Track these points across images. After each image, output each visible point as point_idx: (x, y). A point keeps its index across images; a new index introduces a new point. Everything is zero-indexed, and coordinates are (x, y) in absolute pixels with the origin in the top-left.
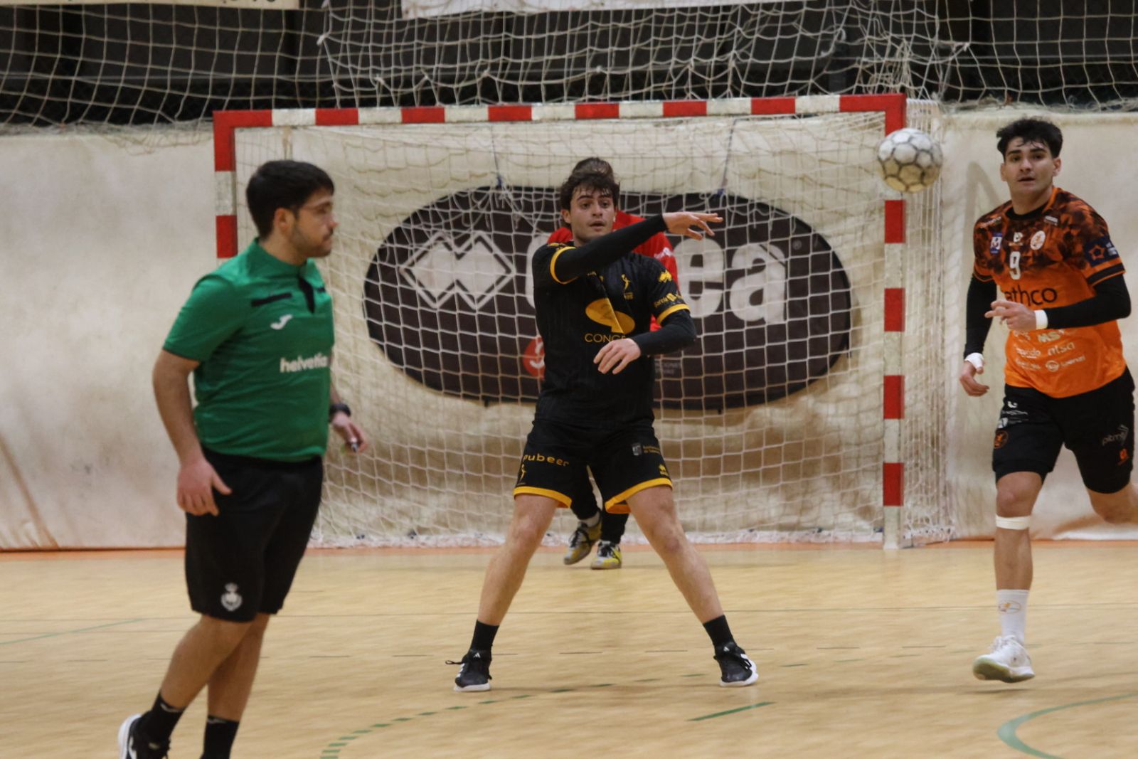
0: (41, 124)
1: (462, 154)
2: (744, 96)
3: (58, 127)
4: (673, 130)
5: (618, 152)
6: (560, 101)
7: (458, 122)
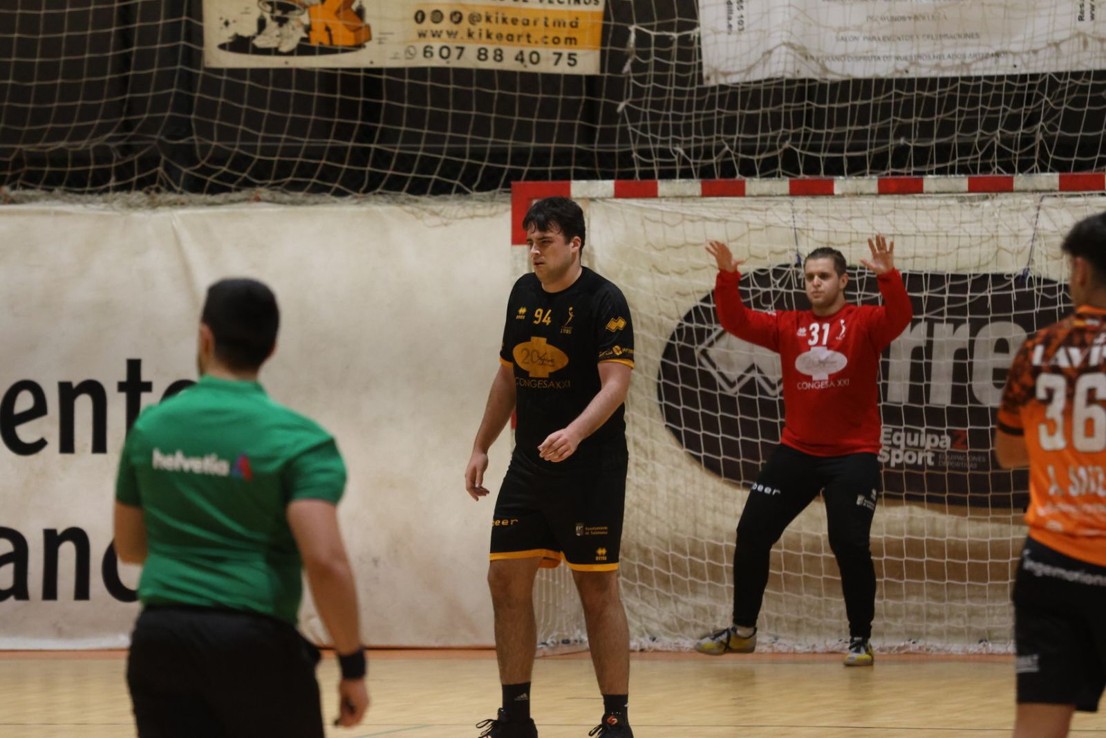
0: (340, 193)
1: (761, 230)
2: (1051, 171)
3: (356, 197)
4: (978, 206)
5: (921, 229)
6: (863, 175)
7: (759, 196)
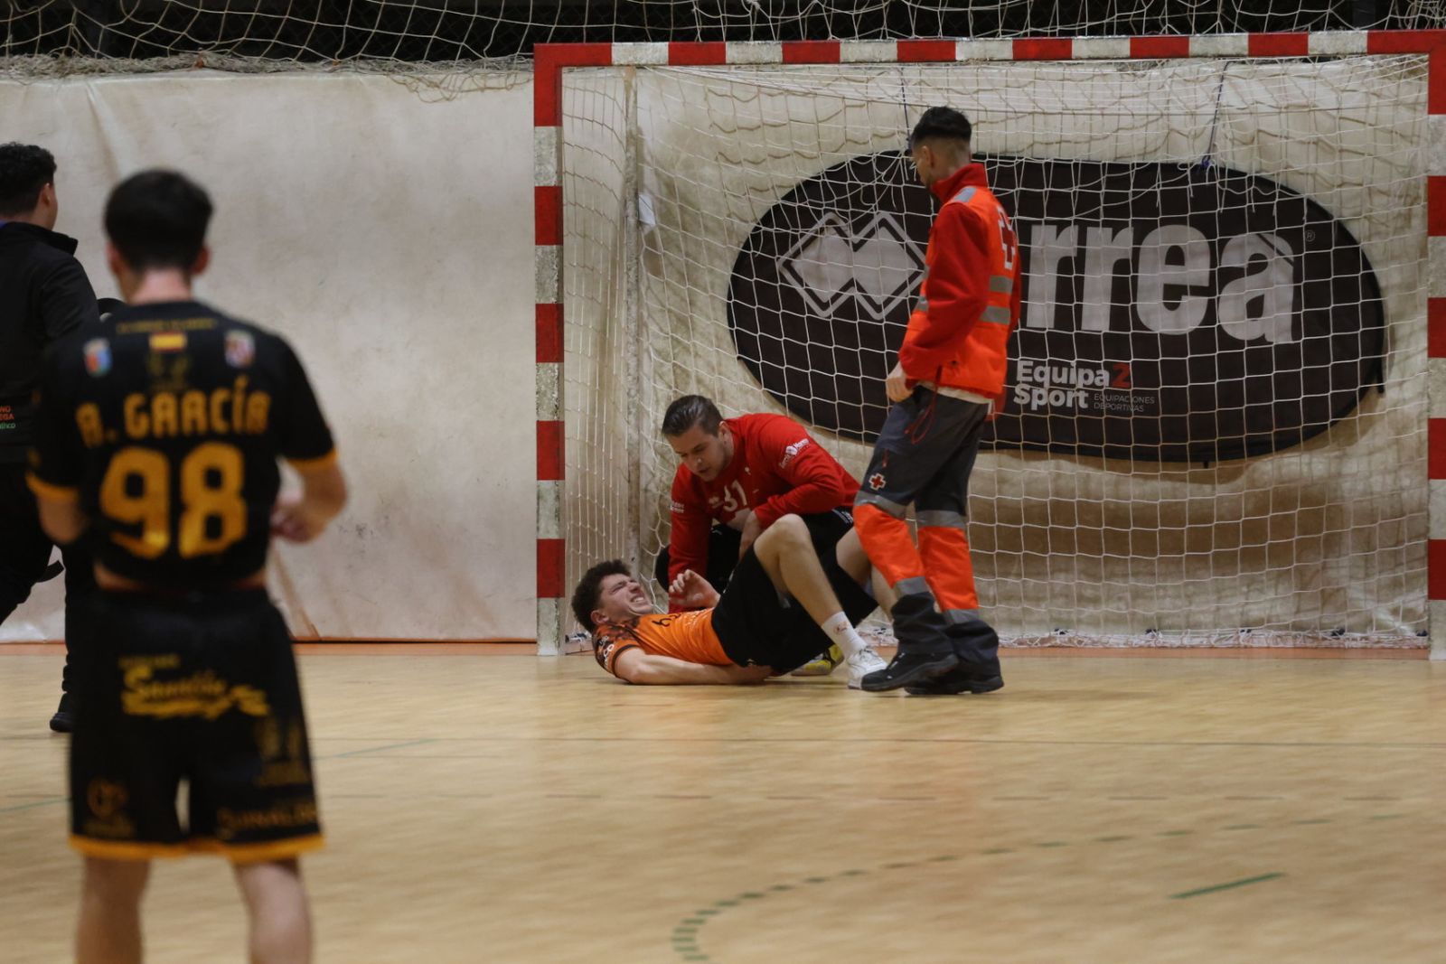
0: (308, 58)
1: (861, 106)
2: (1238, 31)
3: (330, 63)
4: (1144, 76)
5: (1069, 106)
6: (993, 35)
7: (856, 62)
